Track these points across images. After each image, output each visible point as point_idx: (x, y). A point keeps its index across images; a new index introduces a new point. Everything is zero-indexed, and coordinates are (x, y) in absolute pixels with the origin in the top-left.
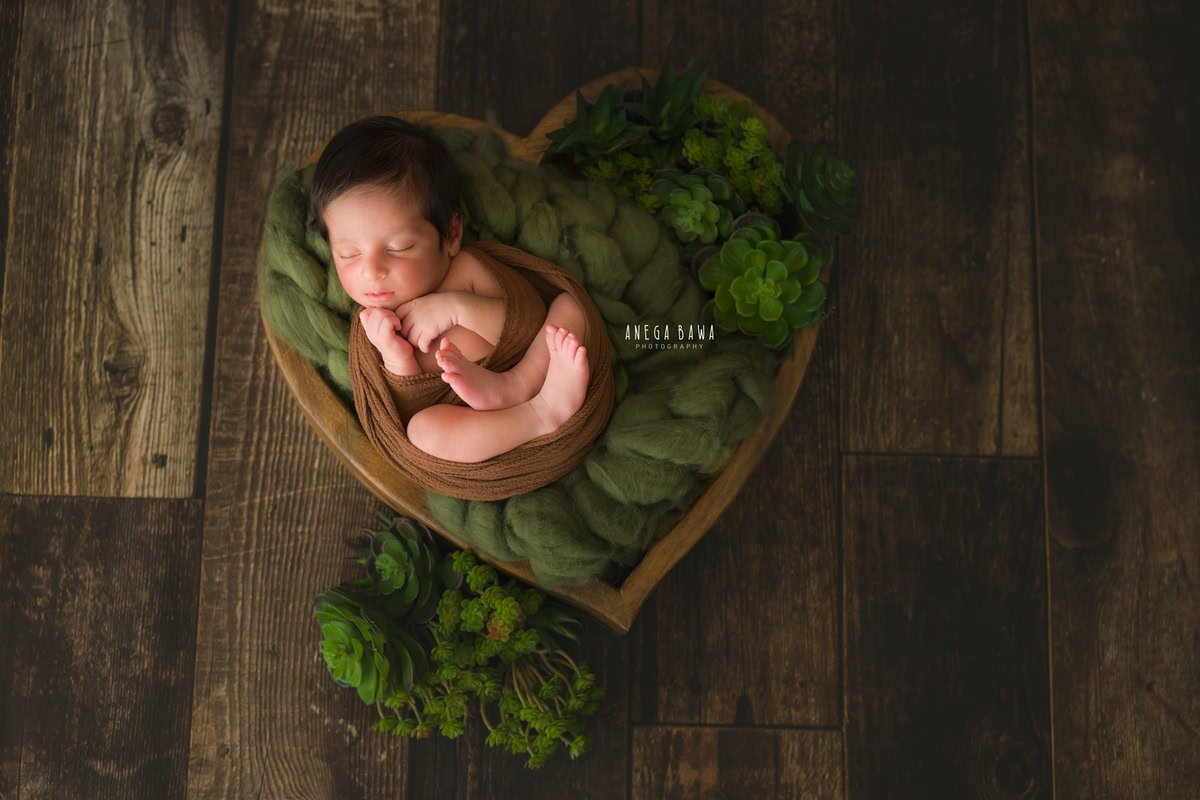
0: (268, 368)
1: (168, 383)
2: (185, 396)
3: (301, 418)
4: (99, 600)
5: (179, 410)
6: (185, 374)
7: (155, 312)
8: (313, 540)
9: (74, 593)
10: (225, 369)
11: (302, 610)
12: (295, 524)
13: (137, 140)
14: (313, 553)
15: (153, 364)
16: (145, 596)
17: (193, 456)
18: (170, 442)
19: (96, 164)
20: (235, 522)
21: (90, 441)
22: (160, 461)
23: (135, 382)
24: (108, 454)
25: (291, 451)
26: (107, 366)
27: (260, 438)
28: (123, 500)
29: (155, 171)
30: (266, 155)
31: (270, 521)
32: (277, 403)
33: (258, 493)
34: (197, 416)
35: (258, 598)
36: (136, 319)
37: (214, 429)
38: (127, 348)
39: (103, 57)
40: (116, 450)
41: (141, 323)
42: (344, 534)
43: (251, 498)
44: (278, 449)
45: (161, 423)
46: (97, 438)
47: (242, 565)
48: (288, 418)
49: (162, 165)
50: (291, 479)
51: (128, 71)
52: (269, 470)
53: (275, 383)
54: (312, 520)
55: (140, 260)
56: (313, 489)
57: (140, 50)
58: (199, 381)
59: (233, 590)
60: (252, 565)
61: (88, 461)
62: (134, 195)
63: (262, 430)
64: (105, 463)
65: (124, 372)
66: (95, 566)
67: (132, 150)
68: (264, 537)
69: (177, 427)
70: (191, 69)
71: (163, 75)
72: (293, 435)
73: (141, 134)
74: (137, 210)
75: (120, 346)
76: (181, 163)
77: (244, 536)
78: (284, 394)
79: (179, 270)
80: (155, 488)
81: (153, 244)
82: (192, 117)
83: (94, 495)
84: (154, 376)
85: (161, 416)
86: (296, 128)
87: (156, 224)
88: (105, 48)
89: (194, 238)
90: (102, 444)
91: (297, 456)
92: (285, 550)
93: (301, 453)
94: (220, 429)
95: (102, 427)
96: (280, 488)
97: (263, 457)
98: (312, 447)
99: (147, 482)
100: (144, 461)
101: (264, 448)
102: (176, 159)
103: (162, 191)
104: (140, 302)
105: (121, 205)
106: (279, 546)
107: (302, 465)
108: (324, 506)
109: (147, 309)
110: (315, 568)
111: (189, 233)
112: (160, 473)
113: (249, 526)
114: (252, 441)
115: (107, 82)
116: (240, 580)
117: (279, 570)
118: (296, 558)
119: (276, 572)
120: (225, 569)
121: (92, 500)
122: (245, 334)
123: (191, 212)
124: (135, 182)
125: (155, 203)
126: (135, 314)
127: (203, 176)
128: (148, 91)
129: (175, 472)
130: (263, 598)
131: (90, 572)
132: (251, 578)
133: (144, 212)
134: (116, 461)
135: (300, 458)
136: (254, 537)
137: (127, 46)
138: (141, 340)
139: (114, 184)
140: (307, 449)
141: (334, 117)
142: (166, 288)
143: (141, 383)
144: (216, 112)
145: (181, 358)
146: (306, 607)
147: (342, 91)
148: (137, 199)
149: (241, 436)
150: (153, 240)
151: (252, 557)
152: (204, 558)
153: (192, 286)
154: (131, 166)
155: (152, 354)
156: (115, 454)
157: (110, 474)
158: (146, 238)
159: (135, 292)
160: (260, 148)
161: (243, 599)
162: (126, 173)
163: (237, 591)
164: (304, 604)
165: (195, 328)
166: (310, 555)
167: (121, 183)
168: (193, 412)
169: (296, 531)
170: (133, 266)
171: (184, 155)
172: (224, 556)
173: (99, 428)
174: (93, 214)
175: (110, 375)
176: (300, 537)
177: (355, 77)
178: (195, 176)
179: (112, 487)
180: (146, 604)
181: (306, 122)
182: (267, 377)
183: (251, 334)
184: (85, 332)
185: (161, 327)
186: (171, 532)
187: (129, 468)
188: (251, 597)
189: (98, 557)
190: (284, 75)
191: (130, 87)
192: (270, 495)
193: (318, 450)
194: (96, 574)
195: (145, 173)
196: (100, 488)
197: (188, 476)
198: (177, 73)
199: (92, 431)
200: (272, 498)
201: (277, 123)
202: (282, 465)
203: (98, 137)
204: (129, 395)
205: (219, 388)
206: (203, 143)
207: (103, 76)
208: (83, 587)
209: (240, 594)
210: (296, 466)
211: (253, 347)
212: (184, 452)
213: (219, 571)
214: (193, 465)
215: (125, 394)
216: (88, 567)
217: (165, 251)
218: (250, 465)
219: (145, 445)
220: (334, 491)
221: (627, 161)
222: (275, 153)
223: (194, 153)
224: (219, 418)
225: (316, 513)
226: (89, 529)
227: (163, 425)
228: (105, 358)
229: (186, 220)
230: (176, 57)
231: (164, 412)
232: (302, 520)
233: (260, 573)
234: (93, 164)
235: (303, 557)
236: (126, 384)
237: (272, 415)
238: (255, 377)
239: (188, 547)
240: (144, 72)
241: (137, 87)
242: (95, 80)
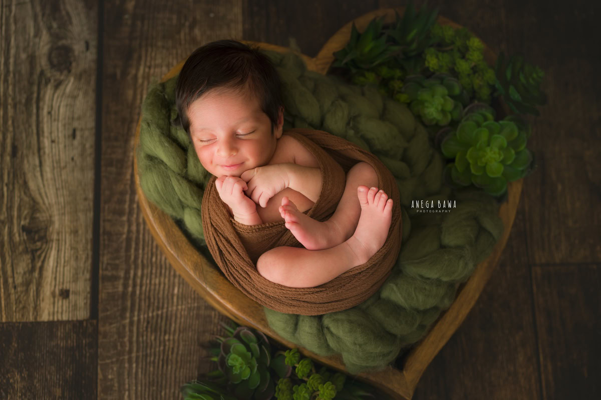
0: (138, 225)
1: (68, 238)
2: (80, 247)
3: (163, 259)
4: (26, 396)
5: (77, 257)
6: (80, 232)
7: (57, 189)
8: (176, 345)
9: (7, 393)
10: (108, 226)
11: (171, 395)
12: (163, 334)
13: (38, 70)
14: (177, 354)
15: (57, 225)
16: (58, 392)
17: (88, 289)
18: (72, 280)
19: (11, 88)
20: (121, 335)
21: (14, 282)
22: (65, 294)
23: (45, 239)
24: (27, 291)
25: (157, 282)
26: (24, 229)
27: (135, 275)
28: (39, 323)
29: (52, 92)
30: (129, 78)
31: (145, 333)
32: (146, 249)
33: (136, 313)
34: (90, 261)
35: (139, 388)
36: (43, 194)
37: (103, 270)
38: (38, 215)
39: (13, 14)
40: (33, 287)
41: (47, 197)
42: (198, 339)
43: (132, 317)
44: (148, 282)
45: (64, 267)
46: (19, 280)
47: (127, 365)
48: (154, 259)
49: (57, 87)
50: (158, 303)
51: (30, 24)
52: (143, 297)
53: (144, 235)
54: (175, 331)
55: (44, 153)
56: (175, 308)
57: (38, 9)
58: (90, 236)
59: (121, 384)
60: (134, 365)
61: (13, 297)
62: (38, 108)
63: (136, 268)
64: (25, 298)
65: (36, 232)
66: (21, 372)
67: (36, 77)
68: (141, 345)
69: (76, 269)
70: (75, 21)
71: (55, 25)
72: (158, 271)
73: (41, 66)
74: (41, 119)
75: (33, 214)
76: (70, 85)
77: (127, 344)
78: (150, 243)
79: (73, 159)
80: (62, 313)
81: (53, 141)
82: (76, 53)
83: (18, 321)
84: (58, 234)
85: (64, 262)
86: (149, 59)
87: (54, 128)
88: (13, 8)
89: (82, 136)
90: (22, 284)
91: (162, 286)
92: (157, 354)
93: (165, 284)
94: (106, 269)
95: (22, 272)
96: (151, 309)
97: (138, 288)
98: (172, 278)
99: (56, 309)
100: (53, 294)
101: (138, 281)
102: (66, 82)
103: (58, 104)
104: (46, 183)
105: (29, 115)
106: (153, 350)
107: (166, 292)
108: (183, 320)
109: (51, 187)
110: (179, 365)
111: (78, 134)
112: (66, 303)
113: (131, 337)
114: (129, 277)
115: (16, 31)
116: (126, 376)
117: (154, 367)
118: (165, 358)
119: (152, 369)
120: (115, 369)
121: (16, 325)
122: (121, 202)
123: (79, 118)
124: (38, 100)
125: (53, 113)
126: (42, 191)
127: (86, 94)
128: (45, 37)
129: (76, 301)
130: (143, 388)
131: (18, 377)
132: (134, 376)
133: (45, 120)
134: (33, 296)
135: (164, 287)
136: (135, 345)
137: (29, 6)
138: (47, 209)
139: (23, 101)
140: (169, 280)
141: (174, 51)
142: (64, 172)
143: (48, 239)
144: (93, 50)
145: (77, 220)
146: (174, 393)
147: (179, 32)
148: (40, 111)
149: (122, 274)
150: (53, 138)
151: (134, 360)
152: (99, 362)
153: (82, 170)
154: (35, 88)
155: (56, 219)
156: (32, 290)
157: (29, 305)
158: (48, 138)
159: (42, 175)
160: (124, 73)
161: (129, 390)
162: (32, 93)
163: (124, 384)
164: (172, 391)
165: (86, 199)
166: (175, 355)
167: (29, 100)
168: (87, 258)
169: (164, 339)
170: (40, 157)
171: (72, 79)
172: (114, 360)
173: (20, 273)
174: (10, 122)
175: (27, 235)
176: (167, 343)
177: (187, 24)
178: (81, 94)
179: (31, 314)
180: (59, 397)
181: (156, 55)
182: (138, 231)
183: (125, 202)
184: (7, 205)
185: (61, 200)
186: (75, 344)
187: (43, 300)
188: (134, 388)
189: (23, 366)
190: (139, 23)
191: (32, 34)
192: (144, 314)
193: (177, 280)
194: (23, 378)
195: (45, 93)
196: (23, 316)
197: (85, 304)
198: (65, 23)
199: (15, 275)
200: (146, 316)
201: (136, 56)
202: (152, 293)
203: (11, 68)
204: (40, 249)
205: (104, 240)
206: (85, 71)
207: (13, 27)
208: (13, 388)
209: (127, 386)
210: (161, 292)
211: (127, 210)
212: (82, 286)
213: (110, 371)
214: (89, 296)
215: (38, 247)
216: (16, 374)
217: (62, 146)
218: (129, 294)
219: (53, 283)
220: (190, 309)
221: (385, 71)
222: (135, 77)
223: (79, 77)
224: (105, 262)
225: (178, 325)
226: (16, 345)
227: (66, 268)
228: (22, 223)
229: (76, 124)
230: (64, 13)
231: (66, 259)
232: (168, 330)
233: (140, 370)
234: (8, 88)
235: (170, 357)
236: (38, 240)
237: (143, 257)
238: (129, 231)
239: (88, 355)
240: (41, 24)
241: (37, 34)
242: (7, 30)
